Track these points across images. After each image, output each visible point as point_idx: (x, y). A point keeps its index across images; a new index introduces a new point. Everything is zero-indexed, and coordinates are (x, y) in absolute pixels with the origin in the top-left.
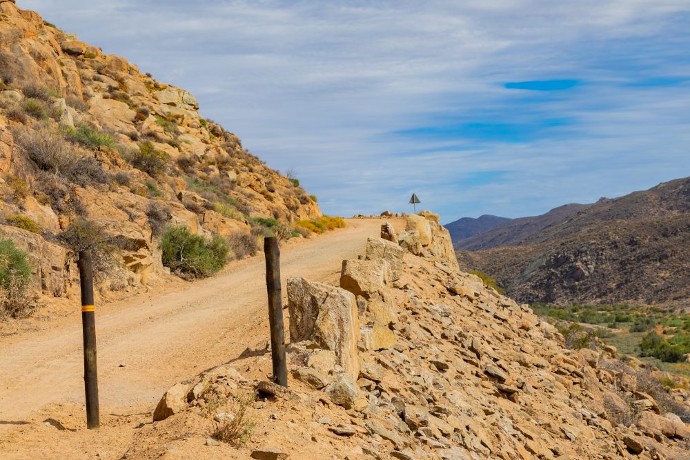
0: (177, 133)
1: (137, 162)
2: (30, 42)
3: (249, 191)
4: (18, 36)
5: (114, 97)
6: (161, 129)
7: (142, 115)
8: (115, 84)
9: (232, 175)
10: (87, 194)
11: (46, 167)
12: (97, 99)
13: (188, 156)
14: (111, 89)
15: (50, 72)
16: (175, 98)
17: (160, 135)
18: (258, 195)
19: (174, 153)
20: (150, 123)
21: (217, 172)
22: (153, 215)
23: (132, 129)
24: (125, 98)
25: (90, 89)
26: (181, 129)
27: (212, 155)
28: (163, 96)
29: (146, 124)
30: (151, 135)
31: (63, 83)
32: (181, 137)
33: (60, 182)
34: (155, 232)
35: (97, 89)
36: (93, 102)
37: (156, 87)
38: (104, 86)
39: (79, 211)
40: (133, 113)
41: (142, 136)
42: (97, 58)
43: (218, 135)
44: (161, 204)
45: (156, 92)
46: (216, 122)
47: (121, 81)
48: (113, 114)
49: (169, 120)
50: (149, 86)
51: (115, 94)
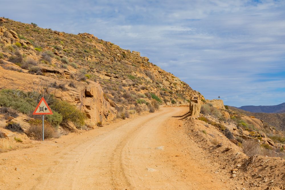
0: (176, 86)
1: (170, 93)
2: (155, 73)
3: (187, 95)
4: (153, 72)
5: (167, 81)
6: (174, 86)
7: (171, 83)
8: (167, 78)
9: (184, 93)
10: (165, 97)
11: (162, 94)
12: (164, 81)
13: (178, 90)
14: (166, 79)
15: (157, 77)
16: (176, 79)
17: (173, 87)
18: (188, 96)
19: (175, 90)
20: (172, 85)
21: (182, 92)
22: (171, 99)
23: (169, 86)
24: (168, 81)
25: (163, 79)
26: (177, 86)
27: (181, 90)
28: (175, 79)
29: (171, 85)
30: (172, 87)
31: (159, 79)
32: (177, 87)
33: (163, 96)
34: (171, 100)
35: (164, 79)
36: (163, 81)
37: (174, 77)
38: (165, 79)
39: (165, 98)
40: (169, 83)
41: (171, 87)
42: (164, 73)
43: (184, 85)
44: (172, 98)
45: (173, 78)
46: (185, 82)
47: (168, 78)
48: (166, 83)
49: (175, 84)
50: (172, 77)
51: (167, 80)
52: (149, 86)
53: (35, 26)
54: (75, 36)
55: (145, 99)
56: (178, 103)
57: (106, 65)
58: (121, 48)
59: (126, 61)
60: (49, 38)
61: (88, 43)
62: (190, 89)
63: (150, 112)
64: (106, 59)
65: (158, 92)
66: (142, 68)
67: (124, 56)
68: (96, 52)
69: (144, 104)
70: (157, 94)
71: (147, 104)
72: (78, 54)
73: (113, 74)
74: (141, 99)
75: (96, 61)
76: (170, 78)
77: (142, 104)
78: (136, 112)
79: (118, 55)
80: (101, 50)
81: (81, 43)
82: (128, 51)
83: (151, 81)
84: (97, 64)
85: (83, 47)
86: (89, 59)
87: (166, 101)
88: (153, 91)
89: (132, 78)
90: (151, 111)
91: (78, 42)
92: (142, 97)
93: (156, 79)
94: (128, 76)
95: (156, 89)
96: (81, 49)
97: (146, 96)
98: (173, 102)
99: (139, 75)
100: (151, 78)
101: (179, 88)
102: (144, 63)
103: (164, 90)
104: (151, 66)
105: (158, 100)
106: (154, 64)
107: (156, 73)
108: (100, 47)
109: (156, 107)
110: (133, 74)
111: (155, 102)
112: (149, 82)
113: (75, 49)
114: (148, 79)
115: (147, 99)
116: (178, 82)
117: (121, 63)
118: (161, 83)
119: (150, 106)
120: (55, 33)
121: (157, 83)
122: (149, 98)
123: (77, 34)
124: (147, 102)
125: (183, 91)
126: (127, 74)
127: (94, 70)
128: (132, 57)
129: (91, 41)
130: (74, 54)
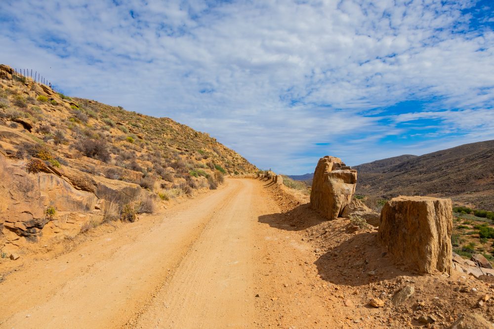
1: (233, 165)
7: (233, 158)
10: (229, 169)
11: (226, 166)
12: (228, 156)
16: (238, 155)
19: (237, 163)
30: (234, 161)
31: (224, 154)
34: (234, 171)
42: (228, 150)
43: (244, 159)
44: (234, 169)
46: (244, 157)
48: (230, 158)
49: (237, 159)
50: (235, 153)
51: (230, 155)
52: (215, 159)
53: (121, 108)
54: (156, 119)
55: (205, 170)
56: (240, 173)
57: (180, 141)
58: (194, 129)
59: (198, 139)
60: (132, 118)
61: (166, 124)
62: (248, 163)
63: (210, 189)
64: (180, 136)
65: (224, 164)
66: (210, 145)
67: (196, 135)
68: (172, 131)
69: (202, 177)
70: (223, 166)
71: (207, 177)
72: (155, 132)
73: (183, 148)
74: (200, 170)
75: (171, 138)
76: (233, 154)
77: (199, 177)
78: (181, 194)
79: (191, 134)
80: (177, 130)
81: (160, 124)
82: (200, 132)
83: (218, 156)
84: (171, 140)
85: (161, 127)
86: (165, 136)
87: (230, 172)
88: (218, 164)
89: (202, 153)
90: (213, 187)
91: (157, 122)
92: (202, 167)
93: (222, 155)
94: (198, 151)
95: (221, 162)
96: (158, 128)
97: (207, 166)
98: (236, 173)
99: (207, 151)
100: (218, 153)
101: (240, 162)
102: (213, 142)
103: (228, 163)
104: (218, 144)
105: (222, 171)
106: (220, 143)
107: (222, 149)
108: (175, 128)
109: (220, 180)
110: (203, 149)
111: (218, 174)
112: (215, 156)
113: (153, 128)
114: (215, 154)
115: (209, 170)
116: (239, 157)
117: (194, 141)
118: (226, 158)
119: (211, 180)
120: (138, 115)
121: (222, 157)
122: (212, 169)
123: (159, 118)
124: (207, 173)
125: (243, 164)
126: (198, 149)
127: (167, 144)
128: (202, 136)
129: (169, 123)
130: (152, 131)
